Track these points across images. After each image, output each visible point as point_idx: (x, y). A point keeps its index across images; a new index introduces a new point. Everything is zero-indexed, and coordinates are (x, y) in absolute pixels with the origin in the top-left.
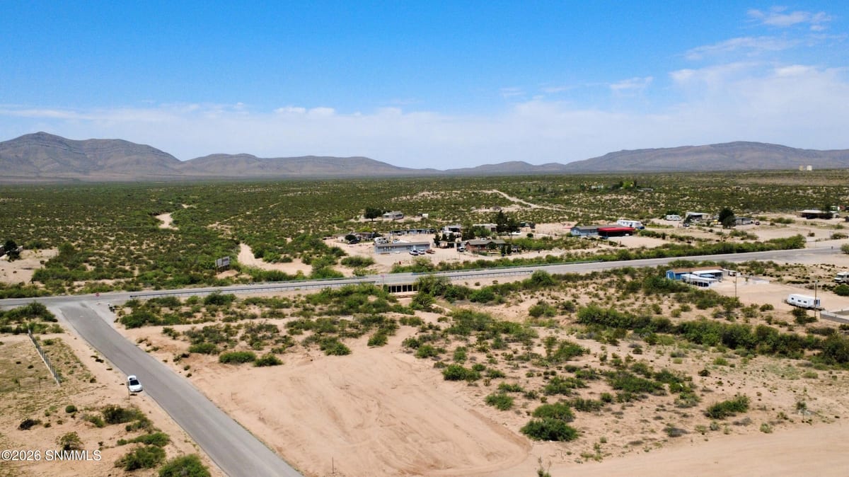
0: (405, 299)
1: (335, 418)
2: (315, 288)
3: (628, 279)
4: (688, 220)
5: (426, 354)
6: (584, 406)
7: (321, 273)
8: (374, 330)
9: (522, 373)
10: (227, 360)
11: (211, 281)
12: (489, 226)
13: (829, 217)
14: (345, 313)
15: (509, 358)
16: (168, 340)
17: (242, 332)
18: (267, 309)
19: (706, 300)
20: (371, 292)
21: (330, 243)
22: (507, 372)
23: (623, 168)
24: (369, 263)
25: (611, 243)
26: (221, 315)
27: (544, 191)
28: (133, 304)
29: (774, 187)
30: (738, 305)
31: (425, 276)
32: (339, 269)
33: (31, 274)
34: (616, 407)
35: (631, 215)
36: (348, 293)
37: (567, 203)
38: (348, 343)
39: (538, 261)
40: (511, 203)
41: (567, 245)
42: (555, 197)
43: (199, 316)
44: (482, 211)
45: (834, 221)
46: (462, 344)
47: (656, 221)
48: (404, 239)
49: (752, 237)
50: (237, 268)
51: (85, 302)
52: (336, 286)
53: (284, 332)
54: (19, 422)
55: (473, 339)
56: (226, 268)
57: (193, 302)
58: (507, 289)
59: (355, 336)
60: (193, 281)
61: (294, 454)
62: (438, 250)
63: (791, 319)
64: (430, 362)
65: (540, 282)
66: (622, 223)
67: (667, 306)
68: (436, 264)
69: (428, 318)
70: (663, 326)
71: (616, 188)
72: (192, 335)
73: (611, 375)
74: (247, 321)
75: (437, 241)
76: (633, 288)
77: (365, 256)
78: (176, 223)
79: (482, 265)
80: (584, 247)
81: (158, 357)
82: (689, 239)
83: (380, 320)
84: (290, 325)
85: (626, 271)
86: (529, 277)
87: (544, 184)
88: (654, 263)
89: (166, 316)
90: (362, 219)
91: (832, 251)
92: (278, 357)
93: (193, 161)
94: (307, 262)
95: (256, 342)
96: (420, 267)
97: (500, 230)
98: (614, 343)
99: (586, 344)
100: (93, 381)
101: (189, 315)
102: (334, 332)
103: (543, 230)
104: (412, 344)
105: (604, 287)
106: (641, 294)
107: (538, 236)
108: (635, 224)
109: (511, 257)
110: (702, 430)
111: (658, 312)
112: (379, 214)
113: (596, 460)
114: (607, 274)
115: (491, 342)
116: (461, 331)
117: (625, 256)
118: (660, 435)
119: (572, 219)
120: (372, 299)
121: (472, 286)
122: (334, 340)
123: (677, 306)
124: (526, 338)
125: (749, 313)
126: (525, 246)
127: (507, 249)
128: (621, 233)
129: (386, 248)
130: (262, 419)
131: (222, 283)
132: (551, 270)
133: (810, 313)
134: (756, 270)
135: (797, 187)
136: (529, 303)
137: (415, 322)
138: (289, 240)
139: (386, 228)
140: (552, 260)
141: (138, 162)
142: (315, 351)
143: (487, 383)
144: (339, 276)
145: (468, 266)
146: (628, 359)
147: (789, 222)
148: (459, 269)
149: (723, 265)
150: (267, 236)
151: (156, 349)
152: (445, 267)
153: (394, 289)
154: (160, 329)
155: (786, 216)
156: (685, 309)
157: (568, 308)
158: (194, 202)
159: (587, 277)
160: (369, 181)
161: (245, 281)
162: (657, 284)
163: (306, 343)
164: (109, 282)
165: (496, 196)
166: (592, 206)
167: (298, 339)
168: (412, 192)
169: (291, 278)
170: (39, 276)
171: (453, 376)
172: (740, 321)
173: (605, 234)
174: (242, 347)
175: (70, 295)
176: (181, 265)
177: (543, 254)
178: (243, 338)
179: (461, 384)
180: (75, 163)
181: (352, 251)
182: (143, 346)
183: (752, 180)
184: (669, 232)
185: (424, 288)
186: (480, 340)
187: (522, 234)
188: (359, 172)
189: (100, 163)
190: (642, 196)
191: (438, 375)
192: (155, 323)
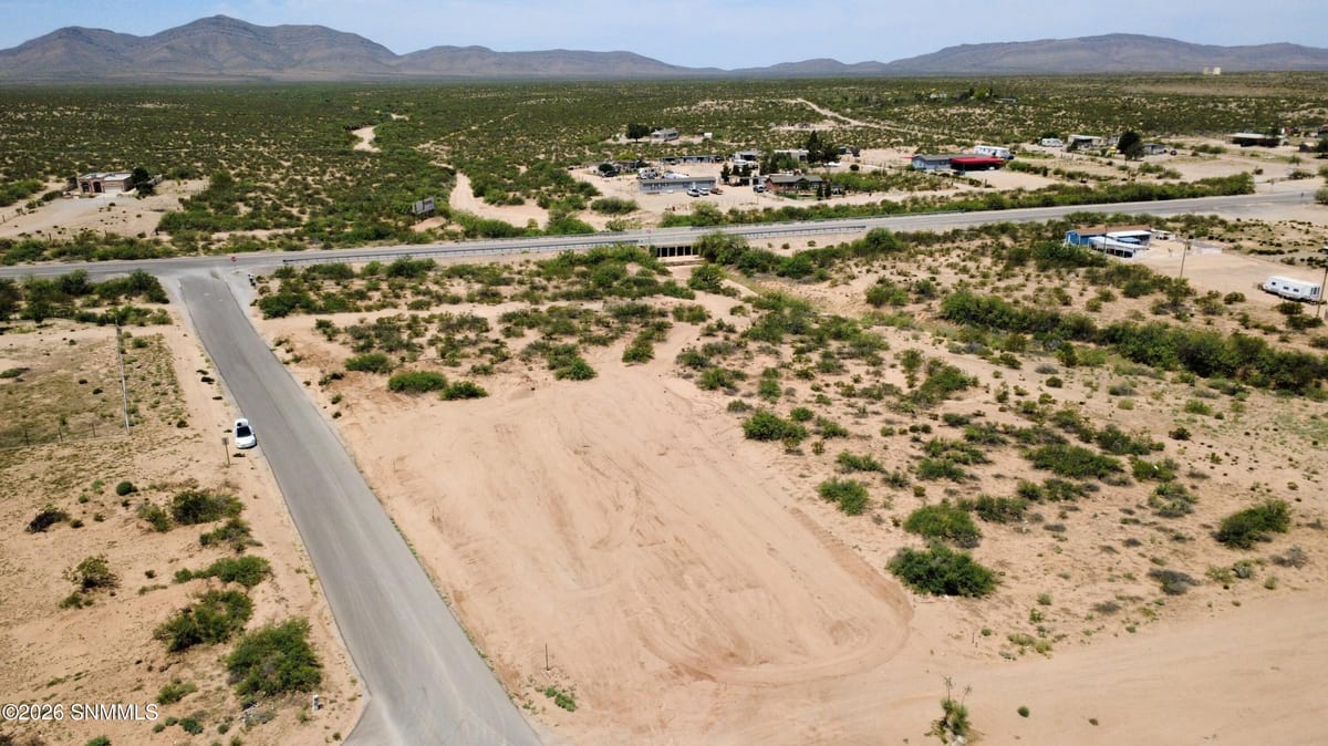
0: (681, 271)
1: (562, 523)
2: (550, 249)
3: (1007, 241)
4: (1073, 148)
5: (715, 383)
6: (993, 510)
7: (561, 226)
8: (635, 330)
9: (873, 425)
10: (401, 386)
11: (406, 236)
12: (796, 153)
13: (1273, 143)
14: (590, 296)
15: (849, 393)
16: (320, 341)
17: (433, 330)
18: (477, 287)
19: (1137, 282)
20: (631, 257)
21: (579, 175)
22: (846, 423)
23: (962, 69)
24: (631, 208)
25: (972, 182)
26: (409, 297)
27: (865, 101)
28: (285, 274)
29: (1180, 98)
30: (1188, 292)
31: (708, 231)
32: (588, 218)
33: (157, 219)
34: (1049, 511)
35: (990, 138)
36: (596, 259)
37: (899, 119)
38: (592, 357)
39: (870, 211)
40: (822, 118)
41: (910, 184)
42: (881, 110)
43: (376, 295)
44: (785, 128)
45: (1281, 150)
46: (771, 362)
47: (1028, 147)
48: (681, 171)
49: (1174, 175)
50: (446, 214)
51: (218, 270)
52: (580, 246)
53: (496, 332)
54: (31, 515)
55: (787, 352)
56: (430, 214)
57: (372, 271)
58: (829, 256)
59: (603, 342)
60: (380, 235)
61: (481, 610)
62: (726, 189)
63: (1279, 320)
64: (721, 399)
65: (877, 245)
66: (981, 150)
67: (1079, 294)
68: (724, 210)
69: (716, 307)
70: (1082, 330)
71: (963, 99)
72: (356, 333)
73: (1024, 437)
74: (444, 309)
75: (725, 175)
76: (1019, 259)
77: (625, 198)
78: (377, 141)
79: (791, 214)
80: (934, 187)
81: (300, 373)
82: (1083, 176)
83: (643, 312)
84: (507, 318)
85: (1004, 229)
86: (861, 236)
87: (866, 91)
88: (1042, 215)
89: (329, 296)
90: (623, 140)
91: (1301, 198)
92: (480, 382)
93: (413, 56)
94: (544, 205)
95: (451, 352)
96: (705, 217)
97: (812, 159)
98: (1014, 365)
99: (970, 365)
100: (182, 425)
101: (362, 295)
102: (570, 332)
103: (873, 159)
104: (693, 361)
105: (975, 255)
106: (1031, 267)
107: (866, 169)
108: (1000, 151)
109: (832, 203)
110: (1221, 577)
111: (1066, 302)
112: (646, 132)
113: (1040, 651)
114: (974, 234)
115: (815, 357)
116: (768, 333)
117: (995, 203)
118: (1148, 589)
119: (909, 143)
120: (633, 269)
121: (779, 252)
122: (570, 351)
123: (1092, 292)
124: (868, 350)
125: (1210, 306)
126: (849, 184)
127: (825, 190)
128: (982, 166)
129: (654, 185)
130: (436, 521)
131: (420, 240)
132: (893, 225)
133: (1309, 311)
134: (1196, 229)
135: (1213, 98)
136: (865, 281)
137: (697, 316)
138: (523, 169)
139: (655, 152)
140: (891, 209)
141: (343, 57)
142: (540, 371)
143: (818, 450)
144: (587, 230)
145: (771, 216)
146: (1045, 399)
147: (1217, 151)
148: (758, 220)
149: (1144, 220)
150: (493, 163)
151: (297, 360)
152: (738, 218)
153: (665, 252)
154: (312, 320)
155: (1213, 143)
156: (1107, 297)
157: (925, 291)
158: (407, 111)
159: (947, 238)
160: (634, 85)
161: (453, 236)
162: (1055, 254)
163: (527, 356)
164: (262, 234)
165: (802, 108)
166: (934, 123)
167: (515, 346)
168: (690, 100)
169: (518, 233)
170: (169, 224)
171: (762, 431)
172: (1198, 322)
173: (961, 166)
174: (428, 361)
175: (203, 256)
176: (371, 208)
177: (877, 198)
178: (432, 343)
179: (774, 449)
180: (266, 57)
181: (608, 188)
182: (281, 352)
183: (1143, 88)
184: (1048, 163)
185: (709, 251)
186: (799, 352)
187: (842, 166)
188: (623, 71)
189: (296, 57)
190: (1000, 110)
191: (734, 426)
192: (310, 308)
